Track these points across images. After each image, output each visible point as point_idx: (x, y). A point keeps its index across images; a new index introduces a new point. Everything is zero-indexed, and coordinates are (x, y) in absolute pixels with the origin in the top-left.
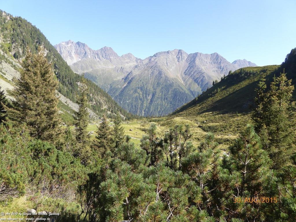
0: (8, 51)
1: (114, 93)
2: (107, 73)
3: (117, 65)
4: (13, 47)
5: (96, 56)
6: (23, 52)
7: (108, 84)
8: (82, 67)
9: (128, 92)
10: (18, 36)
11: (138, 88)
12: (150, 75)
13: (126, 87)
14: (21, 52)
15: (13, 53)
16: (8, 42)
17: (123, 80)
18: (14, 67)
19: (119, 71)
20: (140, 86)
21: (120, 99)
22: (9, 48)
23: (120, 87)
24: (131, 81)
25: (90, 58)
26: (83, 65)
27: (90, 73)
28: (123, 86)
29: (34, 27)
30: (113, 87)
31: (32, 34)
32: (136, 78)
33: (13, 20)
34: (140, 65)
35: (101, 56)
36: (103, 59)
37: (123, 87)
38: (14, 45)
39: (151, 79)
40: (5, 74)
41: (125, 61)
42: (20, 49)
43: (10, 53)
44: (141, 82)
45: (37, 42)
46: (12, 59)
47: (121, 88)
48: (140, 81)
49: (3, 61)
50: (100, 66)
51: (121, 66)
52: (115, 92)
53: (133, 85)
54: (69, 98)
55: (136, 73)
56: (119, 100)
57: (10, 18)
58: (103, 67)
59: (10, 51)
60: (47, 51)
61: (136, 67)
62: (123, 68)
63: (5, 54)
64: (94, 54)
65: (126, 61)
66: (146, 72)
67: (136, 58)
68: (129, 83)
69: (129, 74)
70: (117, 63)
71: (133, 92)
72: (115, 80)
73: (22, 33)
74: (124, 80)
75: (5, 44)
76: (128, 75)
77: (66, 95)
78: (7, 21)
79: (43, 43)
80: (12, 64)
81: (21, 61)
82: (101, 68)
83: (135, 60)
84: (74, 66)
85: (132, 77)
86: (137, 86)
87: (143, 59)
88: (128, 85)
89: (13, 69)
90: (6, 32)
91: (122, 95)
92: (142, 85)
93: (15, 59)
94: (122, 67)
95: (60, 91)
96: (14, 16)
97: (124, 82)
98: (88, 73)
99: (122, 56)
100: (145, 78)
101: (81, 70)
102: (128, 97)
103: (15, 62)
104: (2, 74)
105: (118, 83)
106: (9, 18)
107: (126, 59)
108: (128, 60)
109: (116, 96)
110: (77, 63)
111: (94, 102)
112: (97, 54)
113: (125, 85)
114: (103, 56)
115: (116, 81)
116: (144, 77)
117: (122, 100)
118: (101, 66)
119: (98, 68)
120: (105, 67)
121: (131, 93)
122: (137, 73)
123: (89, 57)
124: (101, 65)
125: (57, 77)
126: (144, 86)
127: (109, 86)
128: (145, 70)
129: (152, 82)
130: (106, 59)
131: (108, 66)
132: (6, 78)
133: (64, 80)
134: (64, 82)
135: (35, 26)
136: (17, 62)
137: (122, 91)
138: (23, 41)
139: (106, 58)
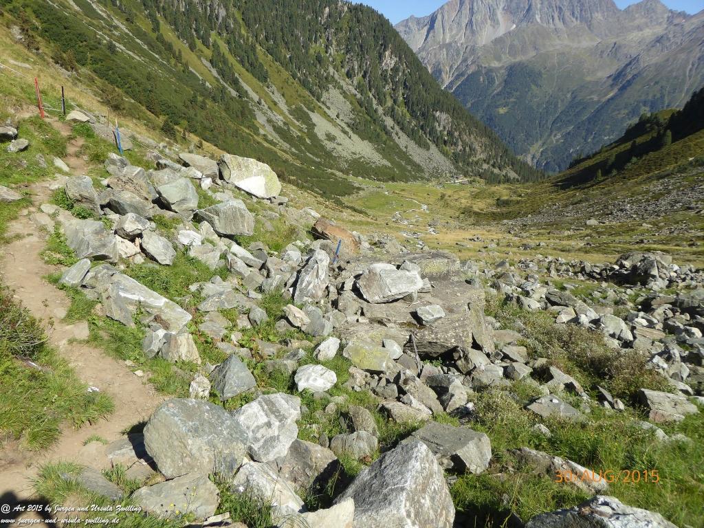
0: (340, 67)
1: (578, 114)
2: (571, 61)
3: (606, 35)
4: (347, 60)
5: (556, 16)
6: (360, 67)
7: (568, 92)
8: (512, 47)
9: (614, 113)
10: (355, 40)
11: (645, 104)
12: (690, 66)
13: (612, 98)
14: (356, 67)
15: (346, 70)
16: (342, 51)
17: (610, 82)
18: (344, 93)
19: (605, 55)
20: (650, 97)
21: (588, 130)
22: (342, 62)
23: (595, 98)
24: (629, 83)
25: (539, 20)
26: (516, 42)
27: (526, 64)
28: (606, 95)
29: (381, 17)
30: (579, 98)
31: (377, 32)
32: (645, 75)
33: (351, 11)
34: (671, 36)
35: (567, 14)
36: (574, 20)
37: (604, 100)
38: (348, 56)
39: (690, 77)
40: (329, 108)
41: (632, 24)
42: (356, 63)
43: (343, 70)
44: (658, 87)
45: (382, 45)
46: (343, 80)
47: (599, 101)
48: (656, 83)
49: (330, 86)
50: (558, 42)
51: (614, 41)
52: (579, 111)
53: (633, 95)
54: (415, 140)
55: (652, 59)
56: (584, 134)
57: (348, 8)
58: (566, 46)
59: (342, 67)
60: (395, 59)
61: (659, 40)
62: (620, 47)
63: (336, 72)
64: (551, 10)
65: (637, 22)
66: (683, 56)
67: (671, 11)
68: (623, 88)
69: (630, 63)
70: (607, 32)
71: (628, 114)
72: (588, 79)
73: (361, 34)
74: (614, 80)
75: (338, 55)
76: (627, 65)
77: (412, 134)
78: (343, 15)
79: (390, 46)
80: (342, 89)
81: (355, 83)
82: (558, 47)
83: (666, 16)
84: (493, 47)
85: (635, 72)
86: (643, 98)
87: (692, 14)
88: (617, 96)
89: (341, 97)
90: (341, 35)
91: (596, 121)
92: (658, 95)
93: (347, 79)
94: (615, 44)
95: (402, 129)
96: (353, 4)
97: (612, 86)
98: (523, 64)
99: (627, 11)
100: (674, 74)
101: (508, 56)
102: (608, 127)
103: (347, 84)
104: (326, 110)
105: (593, 89)
106: (346, 9)
107: (637, 16)
108: (644, 20)
109: (579, 123)
110: (501, 37)
111: (460, 147)
112: (560, 8)
113: (611, 94)
114: (573, 14)
115: (590, 82)
116: (671, 71)
117: (592, 134)
118: (560, 42)
119: (551, 49)
120: (571, 44)
121: (620, 116)
122: (655, 60)
123: (538, 18)
124: (560, 40)
125: (406, 103)
126: (662, 97)
127: (569, 95)
128: (682, 50)
129: (691, 85)
130: (581, 21)
131: (579, 42)
132: (329, 116)
133: (415, 108)
134: (414, 111)
135: (382, 15)
136: (350, 85)
137: (598, 111)
138: (361, 46)
139: (582, 19)
